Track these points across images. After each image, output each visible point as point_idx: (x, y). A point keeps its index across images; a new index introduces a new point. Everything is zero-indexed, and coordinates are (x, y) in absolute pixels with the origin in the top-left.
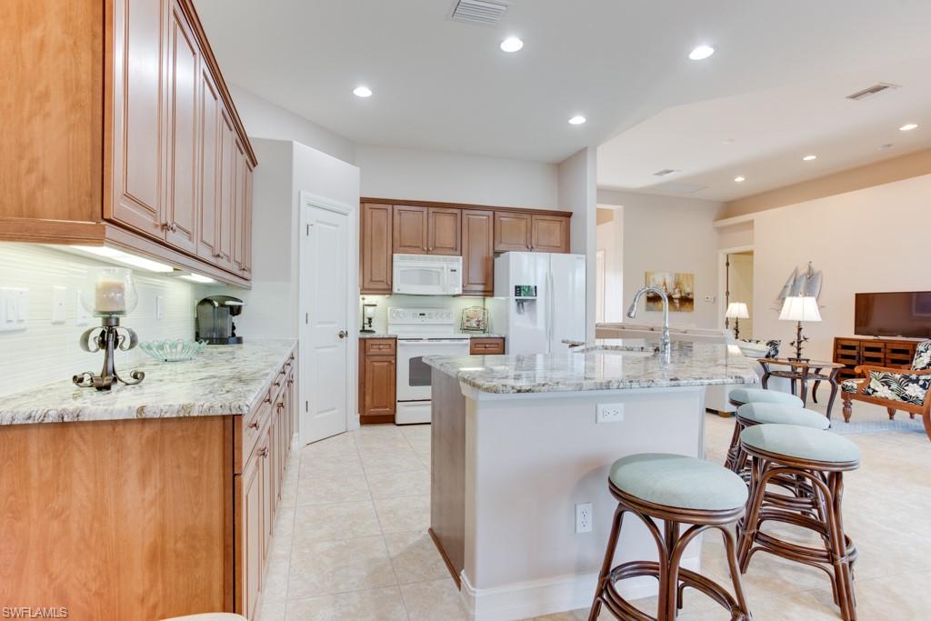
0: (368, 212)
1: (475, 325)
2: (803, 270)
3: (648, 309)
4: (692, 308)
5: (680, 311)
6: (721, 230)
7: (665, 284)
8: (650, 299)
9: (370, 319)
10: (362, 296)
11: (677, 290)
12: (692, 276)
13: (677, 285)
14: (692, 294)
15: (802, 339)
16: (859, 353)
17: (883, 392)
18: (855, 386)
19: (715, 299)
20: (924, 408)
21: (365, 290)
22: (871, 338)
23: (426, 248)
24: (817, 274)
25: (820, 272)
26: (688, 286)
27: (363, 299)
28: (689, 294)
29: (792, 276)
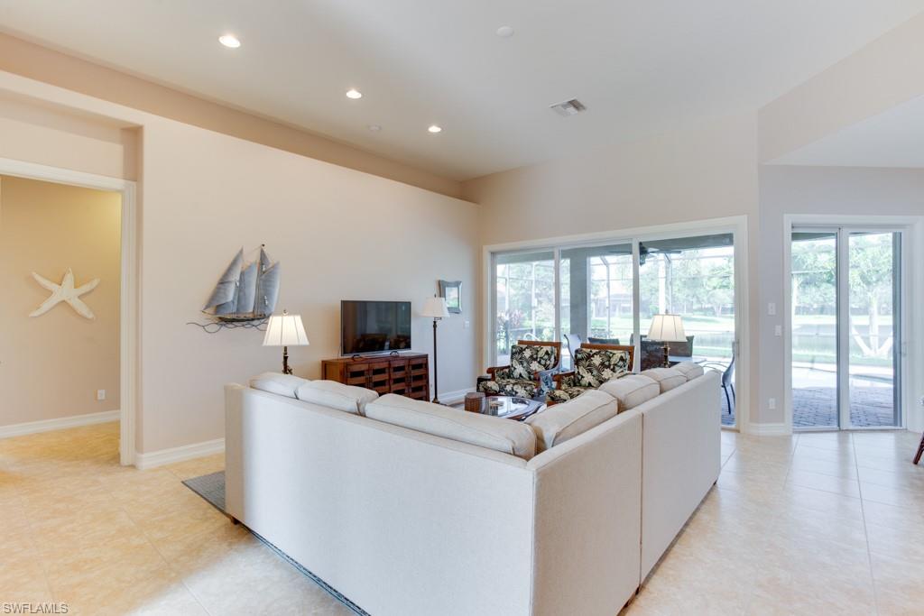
2: (252, 258)
16: (367, 379)
25: (278, 263)
29: (234, 265)
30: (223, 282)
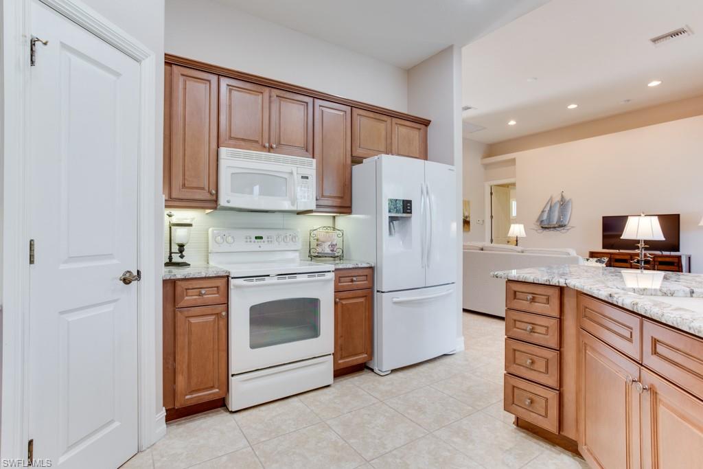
0: (179, 82)
1: (328, 250)
2: (557, 198)
4: (469, 229)
6: (487, 166)
9: (181, 247)
10: (167, 211)
12: (469, 202)
14: (469, 217)
19: (483, 221)
21: (173, 201)
23: (267, 145)
24: (568, 202)
25: (570, 199)
26: (466, 210)
27: (170, 216)
29: (548, 203)
30: (543, 212)
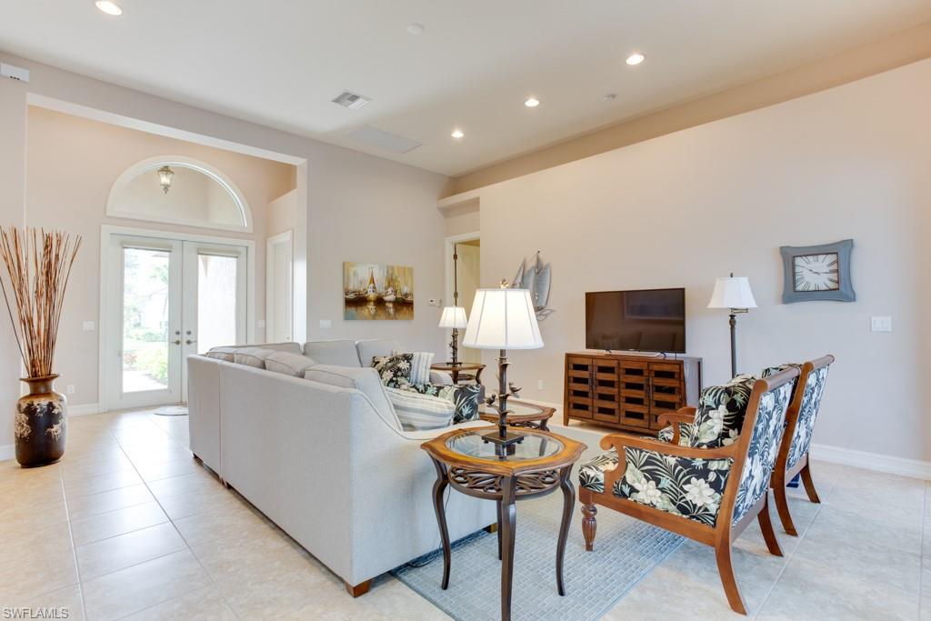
2: (531, 264)
3: (347, 317)
4: (412, 315)
5: (396, 319)
6: (447, 212)
7: (372, 281)
8: (349, 303)
11: (390, 290)
12: (411, 270)
13: (391, 281)
14: (411, 294)
15: (508, 391)
16: (591, 375)
17: (648, 493)
18: (601, 477)
19: (441, 301)
20: (718, 531)
22: (603, 352)
24: (546, 268)
25: (548, 264)
26: (406, 284)
28: (406, 295)
29: (519, 272)
